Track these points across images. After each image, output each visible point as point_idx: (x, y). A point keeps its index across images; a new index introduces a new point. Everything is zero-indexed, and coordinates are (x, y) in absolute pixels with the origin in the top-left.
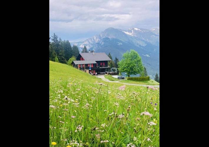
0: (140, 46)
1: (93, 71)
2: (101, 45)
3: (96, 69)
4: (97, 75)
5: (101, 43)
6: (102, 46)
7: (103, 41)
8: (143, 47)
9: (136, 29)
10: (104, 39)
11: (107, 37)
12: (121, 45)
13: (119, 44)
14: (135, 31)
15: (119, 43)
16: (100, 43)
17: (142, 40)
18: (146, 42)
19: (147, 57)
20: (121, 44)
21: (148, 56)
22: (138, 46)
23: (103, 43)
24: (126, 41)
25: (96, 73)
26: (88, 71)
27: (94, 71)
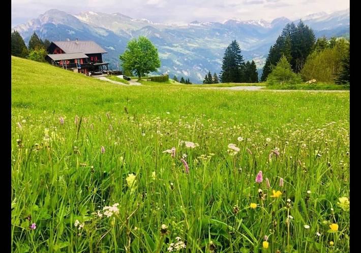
0: (100, 35)
1: (83, 70)
2: (43, 33)
3: (89, 66)
4: (91, 75)
5: (43, 31)
6: (44, 35)
7: (45, 28)
8: (104, 36)
9: (92, 13)
10: (45, 25)
11: (50, 22)
12: (73, 34)
13: (70, 33)
14: (91, 16)
15: (69, 31)
16: (41, 30)
17: (101, 28)
18: (107, 31)
19: (111, 50)
20: (73, 32)
21: (112, 48)
22: (97, 35)
23: (45, 31)
24: (79, 29)
25: (90, 74)
26: (76, 71)
27: (86, 71)
